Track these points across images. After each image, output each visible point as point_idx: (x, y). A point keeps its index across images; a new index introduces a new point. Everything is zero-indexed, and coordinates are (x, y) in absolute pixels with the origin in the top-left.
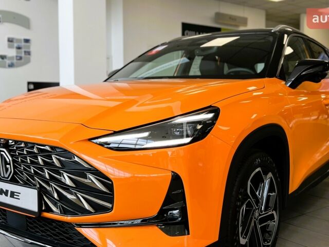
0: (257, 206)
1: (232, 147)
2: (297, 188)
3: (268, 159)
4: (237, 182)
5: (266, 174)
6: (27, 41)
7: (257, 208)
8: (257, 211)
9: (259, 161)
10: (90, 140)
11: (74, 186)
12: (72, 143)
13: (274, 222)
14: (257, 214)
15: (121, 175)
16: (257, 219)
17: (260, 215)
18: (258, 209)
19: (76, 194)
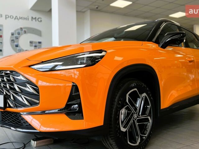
0: (136, 111)
1: (112, 72)
2: (168, 106)
3: (142, 84)
4: (118, 94)
5: (141, 93)
6: (40, 43)
7: (135, 112)
8: (135, 114)
9: (135, 85)
10: (30, 66)
11: (20, 91)
12: (20, 68)
13: (150, 123)
14: (135, 116)
15: (42, 84)
16: (136, 119)
17: (138, 117)
18: (137, 113)
19: (21, 96)
